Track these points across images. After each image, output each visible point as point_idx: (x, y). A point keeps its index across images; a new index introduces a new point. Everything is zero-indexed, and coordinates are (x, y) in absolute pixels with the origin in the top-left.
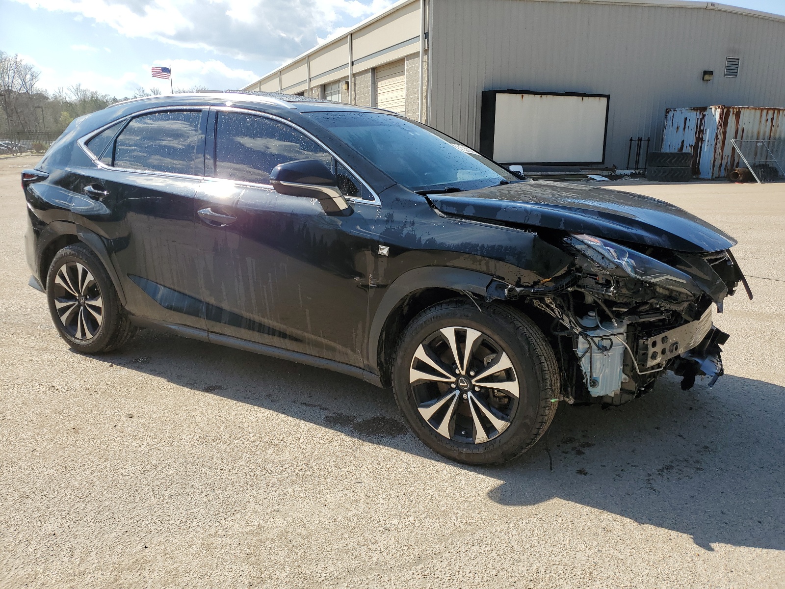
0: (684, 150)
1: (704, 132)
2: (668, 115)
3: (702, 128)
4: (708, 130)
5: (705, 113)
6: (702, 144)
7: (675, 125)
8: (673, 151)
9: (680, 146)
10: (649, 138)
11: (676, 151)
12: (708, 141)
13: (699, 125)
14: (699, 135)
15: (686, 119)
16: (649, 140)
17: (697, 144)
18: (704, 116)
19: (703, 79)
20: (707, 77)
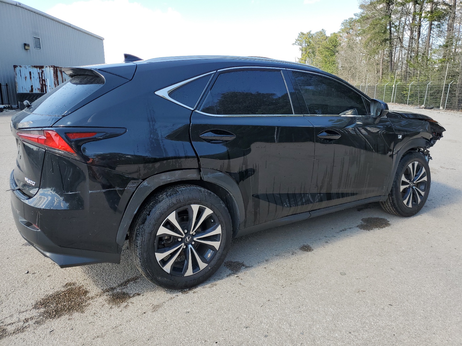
0: (34, 92)
1: (46, 81)
2: (16, 69)
3: (43, 78)
4: (48, 80)
5: (43, 69)
6: (46, 88)
7: (23, 76)
8: (25, 92)
9: (30, 89)
10: (7, 84)
11: (28, 92)
12: (50, 86)
13: (41, 77)
14: (42, 82)
15: (30, 73)
16: (7, 85)
17: (42, 88)
18: (43, 71)
19: (25, 49)
20: (27, 47)
